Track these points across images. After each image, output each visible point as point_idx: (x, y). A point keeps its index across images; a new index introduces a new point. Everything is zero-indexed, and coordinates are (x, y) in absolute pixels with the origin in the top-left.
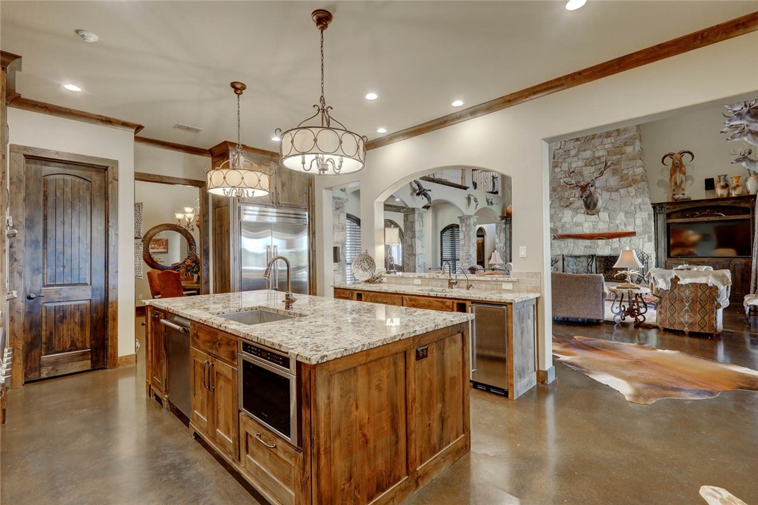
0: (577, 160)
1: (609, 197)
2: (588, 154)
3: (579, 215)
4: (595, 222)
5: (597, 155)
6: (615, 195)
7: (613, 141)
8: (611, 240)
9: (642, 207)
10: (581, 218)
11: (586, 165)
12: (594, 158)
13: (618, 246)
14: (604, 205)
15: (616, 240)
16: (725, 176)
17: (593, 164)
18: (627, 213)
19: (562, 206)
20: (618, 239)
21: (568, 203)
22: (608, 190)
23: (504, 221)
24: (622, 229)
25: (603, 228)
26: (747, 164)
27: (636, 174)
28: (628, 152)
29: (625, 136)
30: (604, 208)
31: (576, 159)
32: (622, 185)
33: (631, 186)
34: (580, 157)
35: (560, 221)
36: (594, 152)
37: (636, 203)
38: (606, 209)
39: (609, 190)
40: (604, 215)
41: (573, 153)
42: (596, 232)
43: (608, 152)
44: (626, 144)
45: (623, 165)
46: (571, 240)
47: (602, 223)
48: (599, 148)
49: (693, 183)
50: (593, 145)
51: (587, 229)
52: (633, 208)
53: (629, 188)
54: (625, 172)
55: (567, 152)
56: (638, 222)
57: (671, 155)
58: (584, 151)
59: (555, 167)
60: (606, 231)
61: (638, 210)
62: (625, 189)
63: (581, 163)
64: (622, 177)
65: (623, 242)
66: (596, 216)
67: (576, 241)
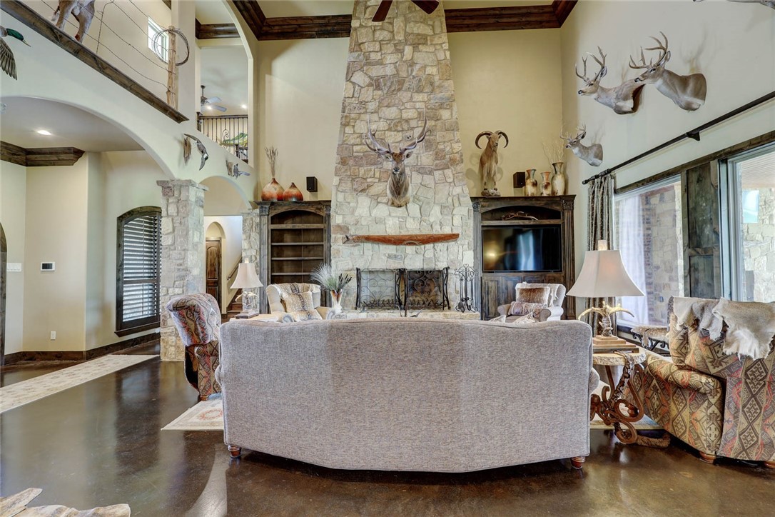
0: (377, 119)
1: (420, 181)
2: (392, 113)
3: (380, 205)
4: (402, 218)
5: (404, 116)
6: (428, 179)
7: (426, 99)
8: (423, 246)
9: (461, 199)
10: (382, 210)
11: (390, 129)
12: (401, 120)
13: (432, 256)
14: (414, 193)
15: (429, 246)
16: (535, 170)
17: (399, 128)
18: (443, 207)
19: (355, 190)
20: (432, 245)
21: (365, 186)
22: (419, 172)
23: (257, 211)
24: (437, 231)
25: (412, 228)
26: (580, 150)
27: (455, 151)
28: (443, 118)
29: (441, 95)
30: (414, 197)
31: (375, 117)
32: (436, 165)
33: (449, 168)
34: (382, 114)
35: (353, 213)
36: (401, 110)
37: (454, 193)
38: (416, 199)
39: (421, 170)
40: (413, 208)
41: (372, 106)
42: (404, 232)
43: (419, 113)
44: (441, 107)
45: (439, 136)
46: (368, 245)
47: (412, 221)
48: (408, 105)
49: (502, 177)
50: (400, 100)
51: (391, 229)
52: (450, 200)
53: (446, 171)
54: (441, 147)
55: (363, 103)
56: (457, 221)
57: (488, 134)
58: (388, 106)
59: (345, 125)
60: (418, 233)
61: (457, 204)
62: (440, 172)
63: (382, 125)
64: (436, 153)
65: (438, 250)
66: (404, 208)
67: (376, 246)
